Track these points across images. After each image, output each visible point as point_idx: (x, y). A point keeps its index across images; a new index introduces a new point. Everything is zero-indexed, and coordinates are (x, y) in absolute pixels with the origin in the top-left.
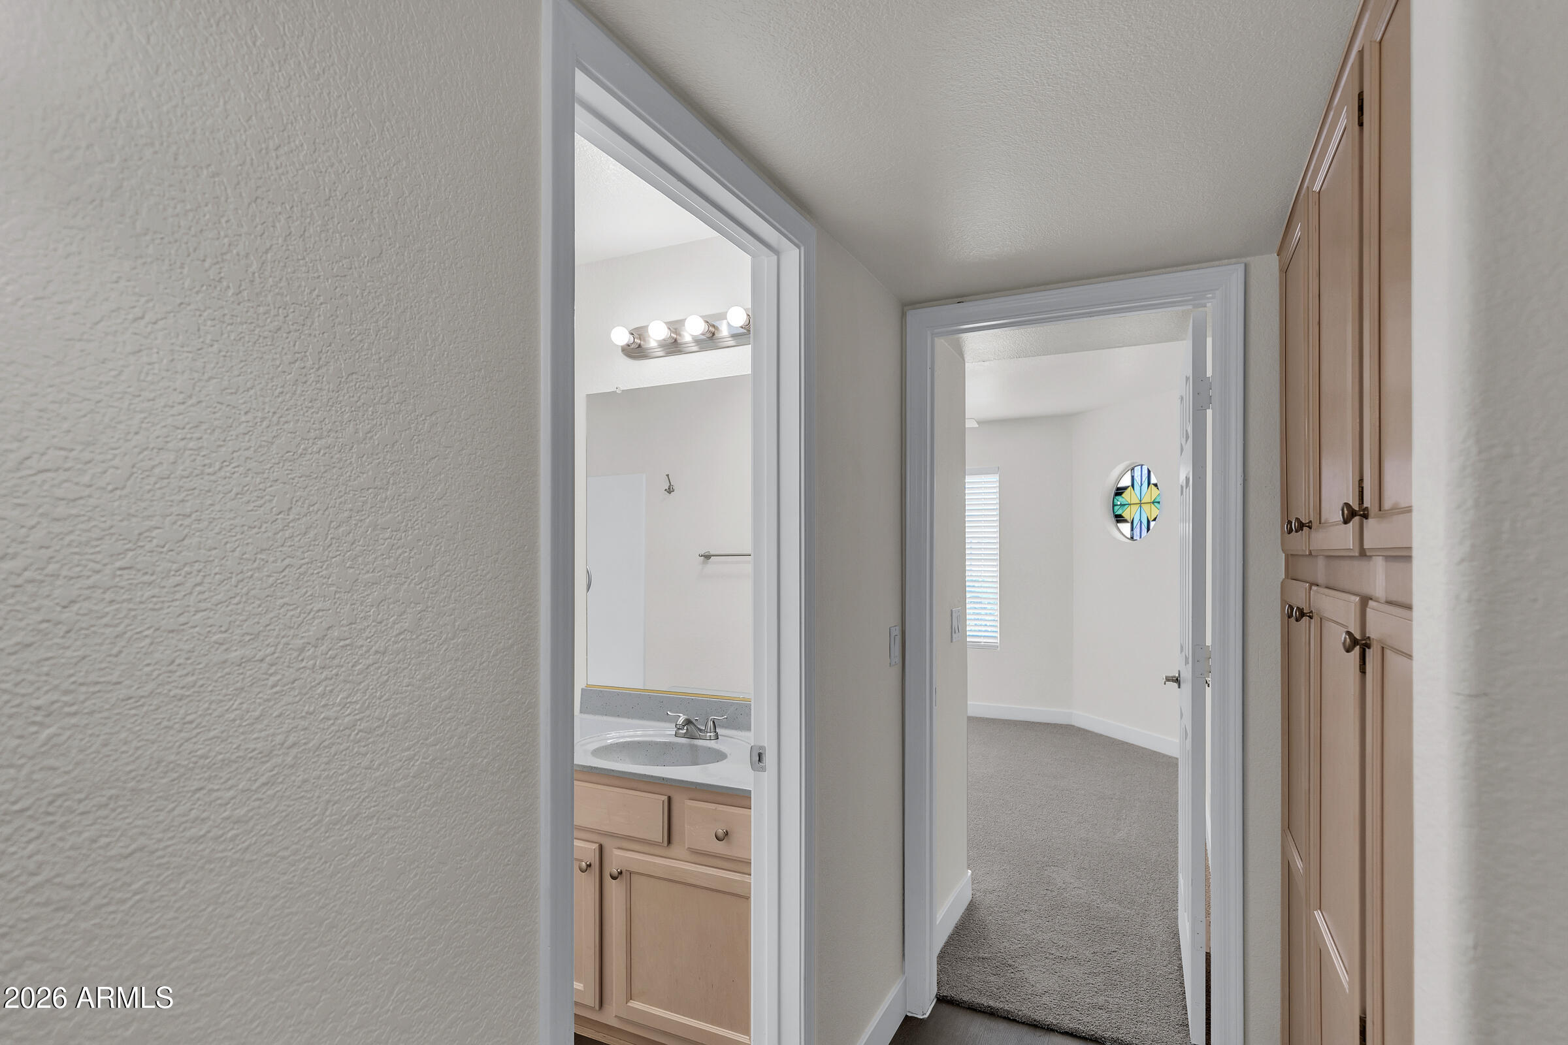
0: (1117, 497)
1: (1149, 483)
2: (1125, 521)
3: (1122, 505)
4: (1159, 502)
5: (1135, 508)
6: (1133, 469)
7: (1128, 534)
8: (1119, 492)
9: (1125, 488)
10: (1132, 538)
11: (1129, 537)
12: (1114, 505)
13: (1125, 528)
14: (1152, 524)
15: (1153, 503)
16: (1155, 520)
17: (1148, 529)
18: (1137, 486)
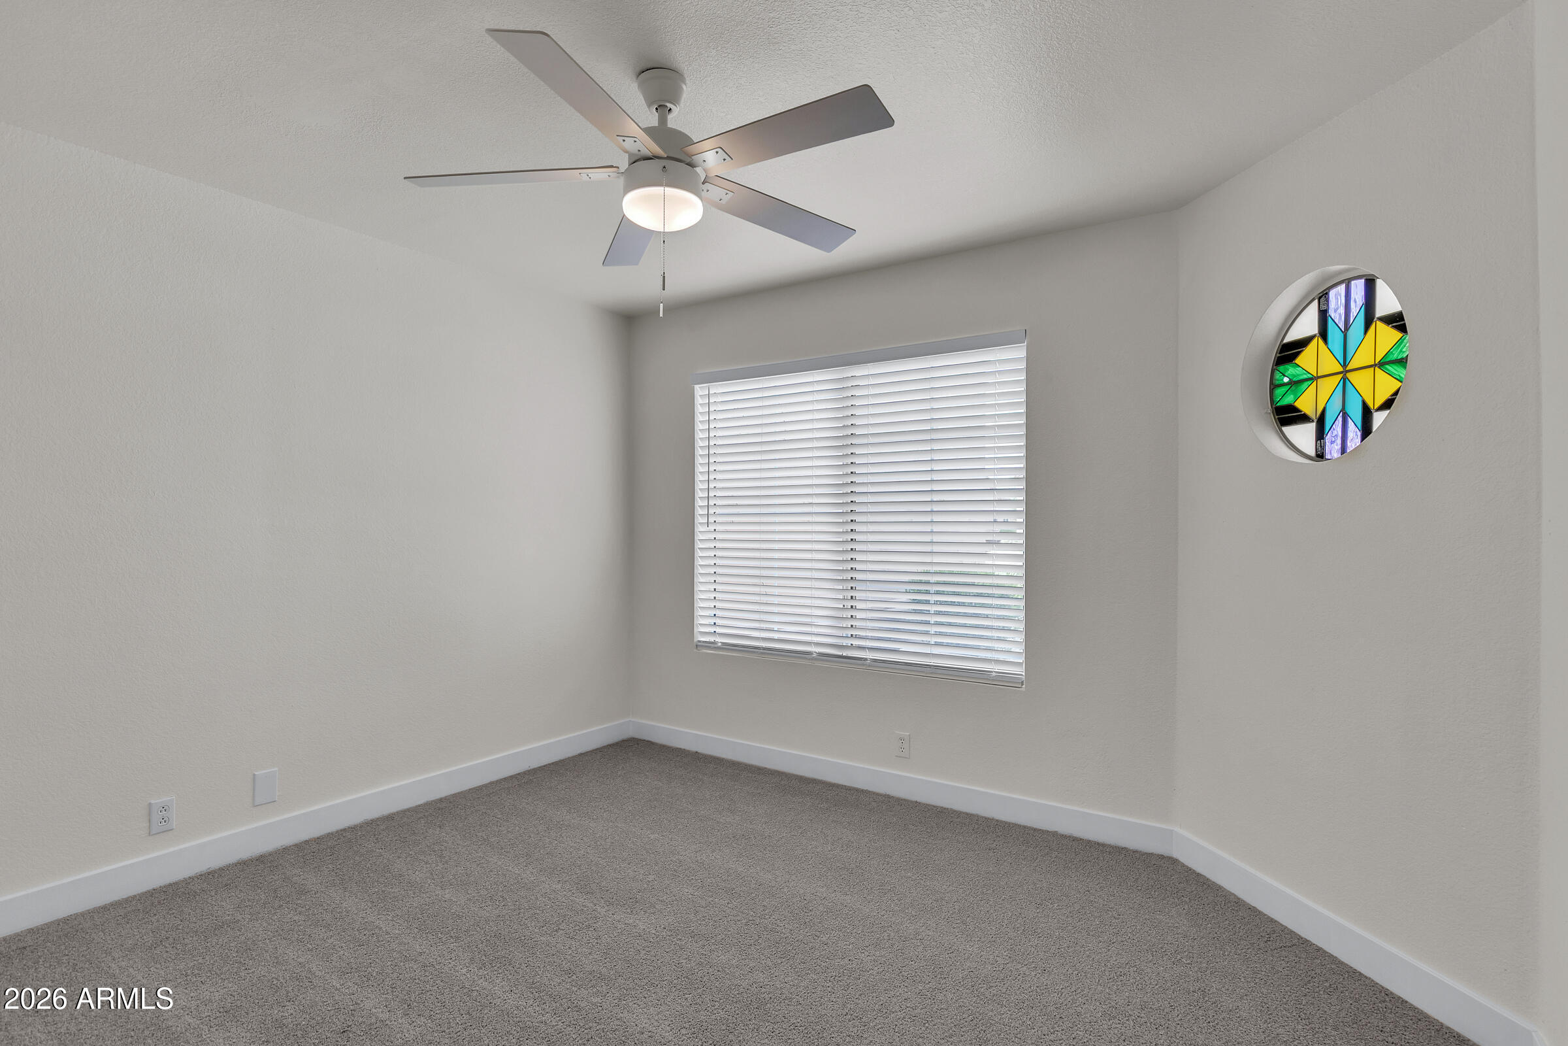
0: (1281, 368)
1: (1369, 321)
2: (1304, 418)
3: (1294, 383)
4: (1402, 362)
5: (1328, 386)
6: (1323, 296)
7: (1309, 447)
8: (1289, 352)
9: (1303, 343)
10: (1320, 456)
11: (1311, 450)
12: (1274, 386)
13: (1303, 435)
14: (1379, 418)
15: (1381, 364)
16: (1388, 404)
17: (1366, 430)
18: (1334, 334)
